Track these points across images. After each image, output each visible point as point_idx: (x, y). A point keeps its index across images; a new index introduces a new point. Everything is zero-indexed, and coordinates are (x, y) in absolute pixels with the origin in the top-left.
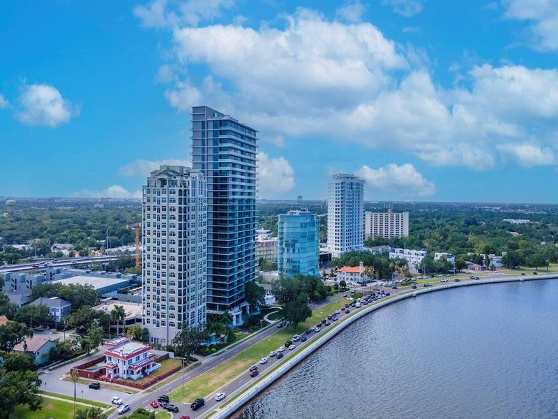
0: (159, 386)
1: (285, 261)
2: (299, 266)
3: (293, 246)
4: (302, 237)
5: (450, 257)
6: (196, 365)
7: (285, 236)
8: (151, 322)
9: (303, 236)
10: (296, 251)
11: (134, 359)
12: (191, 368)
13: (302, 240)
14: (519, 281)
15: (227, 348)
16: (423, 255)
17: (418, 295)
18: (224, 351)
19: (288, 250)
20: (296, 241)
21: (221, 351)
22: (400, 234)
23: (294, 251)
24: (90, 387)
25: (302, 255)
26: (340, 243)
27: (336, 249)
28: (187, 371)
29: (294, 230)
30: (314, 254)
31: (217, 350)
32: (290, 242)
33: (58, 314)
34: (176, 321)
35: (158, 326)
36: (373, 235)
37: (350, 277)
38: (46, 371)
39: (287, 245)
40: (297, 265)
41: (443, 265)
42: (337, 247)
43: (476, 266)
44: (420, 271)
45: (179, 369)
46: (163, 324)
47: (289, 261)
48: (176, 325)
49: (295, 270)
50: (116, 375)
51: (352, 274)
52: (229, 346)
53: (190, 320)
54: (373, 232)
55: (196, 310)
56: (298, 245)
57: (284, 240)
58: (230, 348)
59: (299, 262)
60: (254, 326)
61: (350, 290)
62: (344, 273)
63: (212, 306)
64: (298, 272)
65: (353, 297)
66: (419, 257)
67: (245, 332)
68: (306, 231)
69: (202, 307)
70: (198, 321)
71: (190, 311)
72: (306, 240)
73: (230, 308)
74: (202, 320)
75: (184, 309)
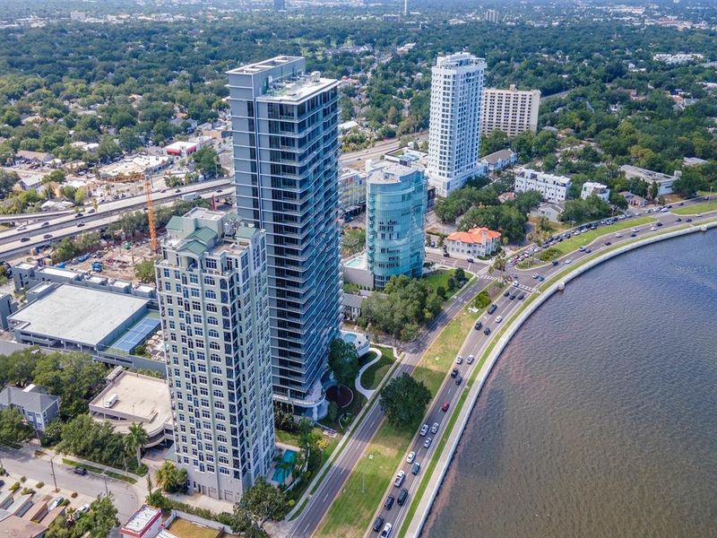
1: (378, 251)
2: (398, 257)
3: (391, 228)
4: (403, 215)
5: (603, 191)
7: (378, 215)
8: (191, 462)
9: (405, 213)
10: (395, 236)
13: (403, 219)
14: (699, 231)
15: (310, 488)
16: (564, 185)
18: (307, 500)
19: (383, 236)
20: (395, 223)
21: (302, 501)
22: (525, 123)
23: (391, 236)
25: (403, 241)
26: (446, 167)
27: (440, 174)
29: (394, 207)
31: (296, 499)
32: (385, 225)
33: (40, 420)
34: (230, 467)
35: (202, 469)
36: (487, 124)
37: (467, 249)
39: (382, 228)
40: (395, 255)
41: (595, 210)
42: (442, 171)
43: (639, 200)
46: (211, 469)
47: (383, 250)
48: (232, 474)
49: (392, 264)
51: (470, 245)
52: (313, 483)
53: (251, 460)
55: (260, 441)
56: (397, 228)
57: (377, 221)
58: (315, 489)
59: (398, 251)
60: (345, 415)
61: (470, 280)
62: (458, 243)
63: (283, 391)
64: (398, 265)
65: (477, 305)
66: (559, 187)
67: (333, 433)
68: (409, 204)
69: (268, 427)
70: (264, 451)
71: (251, 449)
72: (409, 218)
73: (308, 393)
74: (270, 442)
75: (243, 449)
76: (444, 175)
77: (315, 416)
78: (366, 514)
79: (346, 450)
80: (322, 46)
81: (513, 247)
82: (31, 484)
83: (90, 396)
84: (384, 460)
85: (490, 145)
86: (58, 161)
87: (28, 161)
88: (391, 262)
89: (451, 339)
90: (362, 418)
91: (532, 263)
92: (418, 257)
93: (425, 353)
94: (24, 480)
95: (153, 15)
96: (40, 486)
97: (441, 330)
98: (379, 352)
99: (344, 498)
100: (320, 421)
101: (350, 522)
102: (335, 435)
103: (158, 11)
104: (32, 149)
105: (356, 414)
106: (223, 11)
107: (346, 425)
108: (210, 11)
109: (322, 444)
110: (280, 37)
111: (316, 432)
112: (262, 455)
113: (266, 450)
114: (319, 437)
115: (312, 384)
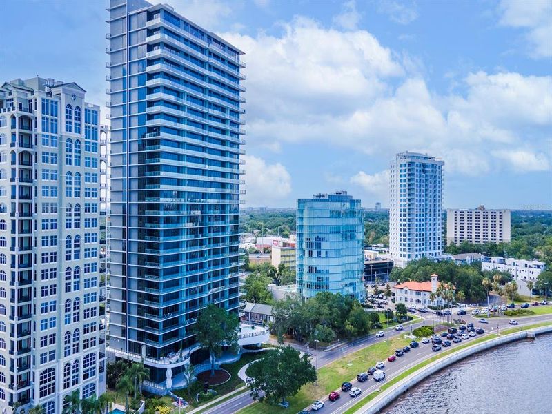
1: (306, 269)
2: (327, 279)
3: (319, 246)
4: (332, 233)
7: (306, 231)
9: (334, 231)
10: (323, 254)
13: (332, 237)
16: (538, 267)
17: (539, 335)
19: (311, 254)
20: (323, 239)
22: (498, 238)
23: (319, 254)
25: (333, 261)
26: (406, 248)
27: (401, 255)
29: (321, 222)
30: (355, 259)
32: (313, 240)
36: (458, 239)
37: (415, 297)
39: (309, 245)
40: (325, 276)
42: (403, 253)
44: (536, 292)
47: (311, 269)
48: (7, 398)
49: (321, 284)
51: (418, 292)
54: (458, 236)
56: (324, 246)
57: (305, 238)
59: (327, 272)
61: (414, 320)
62: (406, 292)
64: (327, 287)
65: (415, 334)
66: (531, 270)
68: (337, 223)
69: (81, 355)
70: (66, 385)
71: (38, 369)
72: (339, 237)
73: (166, 352)
74: (82, 384)
75: (24, 365)
76: (404, 256)
77: (169, 383)
85: (459, 249)
88: (320, 282)
90: (228, 398)
100: (177, 392)
102: (184, 407)
105: (223, 394)
107: (204, 400)
109: (161, 411)
111: (164, 400)
112: (61, 392)
113: (72, 388)
114: (162, 404)
115: (175, 348)
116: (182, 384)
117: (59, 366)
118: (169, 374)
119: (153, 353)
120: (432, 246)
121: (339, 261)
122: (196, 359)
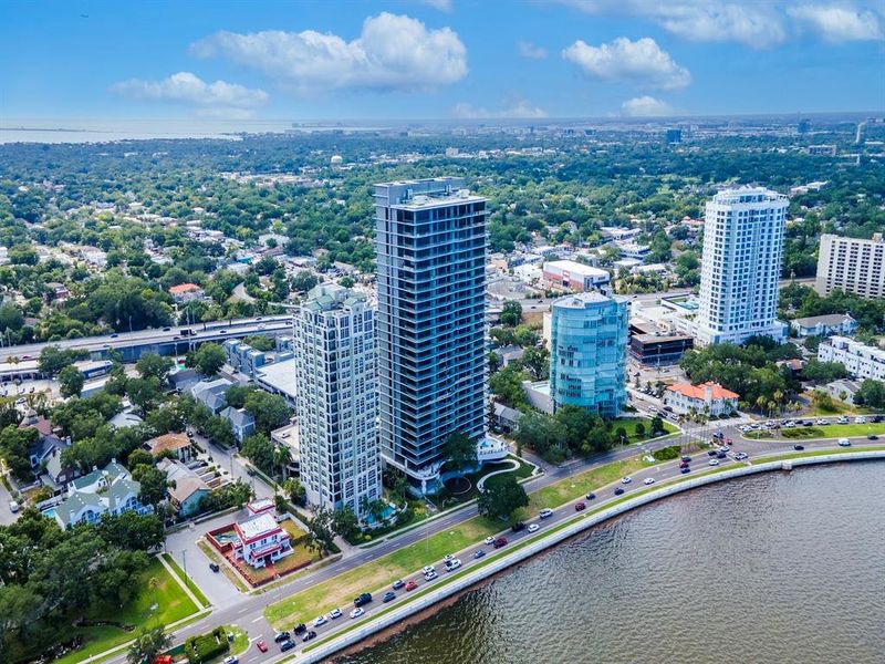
0: (272, 587)
1: (558, 376)
2: (579, 388)
3: (571, 355)
4: (586, 343)
6: (332, 561)
7: (559, 338)
10: (575, 363)
11: (258, 543)
12: (323, 565)
13: (588, 348)
18: (381, 542)
19: (563, 362)
20: (576, 349)
21: (378, 540)
23: (571, 363)
24: (211, 566)
25: (584, 371)
26: (717, 317)
27: (710, 326)
28: (317, 568)
29: (575, 332)
31: (374, 537)
32: (565, 349)
34: (328, 490)
37: (687, 403)
38: (192, 525)
39: (562, 353)
40: (576, 384)
42: (712, 323)
45: (309, 563)
47: (563, 376)
48: (329, 496)
49: (574, 390)
50: (240, 555)
51: (690, 399)
52: (394, 533)
53: (344, 492)
54: (834, 277)
56: (578, 356)
57: (558, 344)
58: (392, 537)
59: (579, 381)
60: (449, 499)
61: (671, 434)
62: (678, 395)
63: (401, 460)
64: (579, 395)
65: (656, 455)
67: (433, 507)
68: (593, 332)
69: (366, 472)
70: (360, 491)
71: (344, 482)
72: (593, 347)
73: (421, 467)
74: (369, 488)
75: (337, 478)
76: (714, 327)
77: (424, 490)
78: (418, 564)
79: (436, 522)
80: (691, 183)
81: (758, 416)
82: (221, 471)
83: (275, 427)
84: (461, 538)
85: (817, 307)
86: (358, 272)
87: (338, 271)
89: (603, 475)
91: (768, 435)
92: (611, 396)
93: (565, 479)
94: (219, 467)
95: (524, 150)
96: (226, 473)
97: (597, 466)
98: (518, 465)
99: (411, 550)
100: (428, 496)
101: (403, 565)
102: (433, 510)
103: (532, 146)
104: (344, 260)
105: (463, 502)
106: (601, 144)
107: (448, 506)
108: (587, 144)
109: (418, 511)
110: (647, 173)
111: (420, 502)
112: (358, 494)
113: (363, 492)
114: (419, 506)
115: (429, 463)
116: (432, 491)
117: (355, 479)
118: (424, 483)
119: (412, 466)
120: (759, 314)
121: (592, 371)
122: (443, 470)
